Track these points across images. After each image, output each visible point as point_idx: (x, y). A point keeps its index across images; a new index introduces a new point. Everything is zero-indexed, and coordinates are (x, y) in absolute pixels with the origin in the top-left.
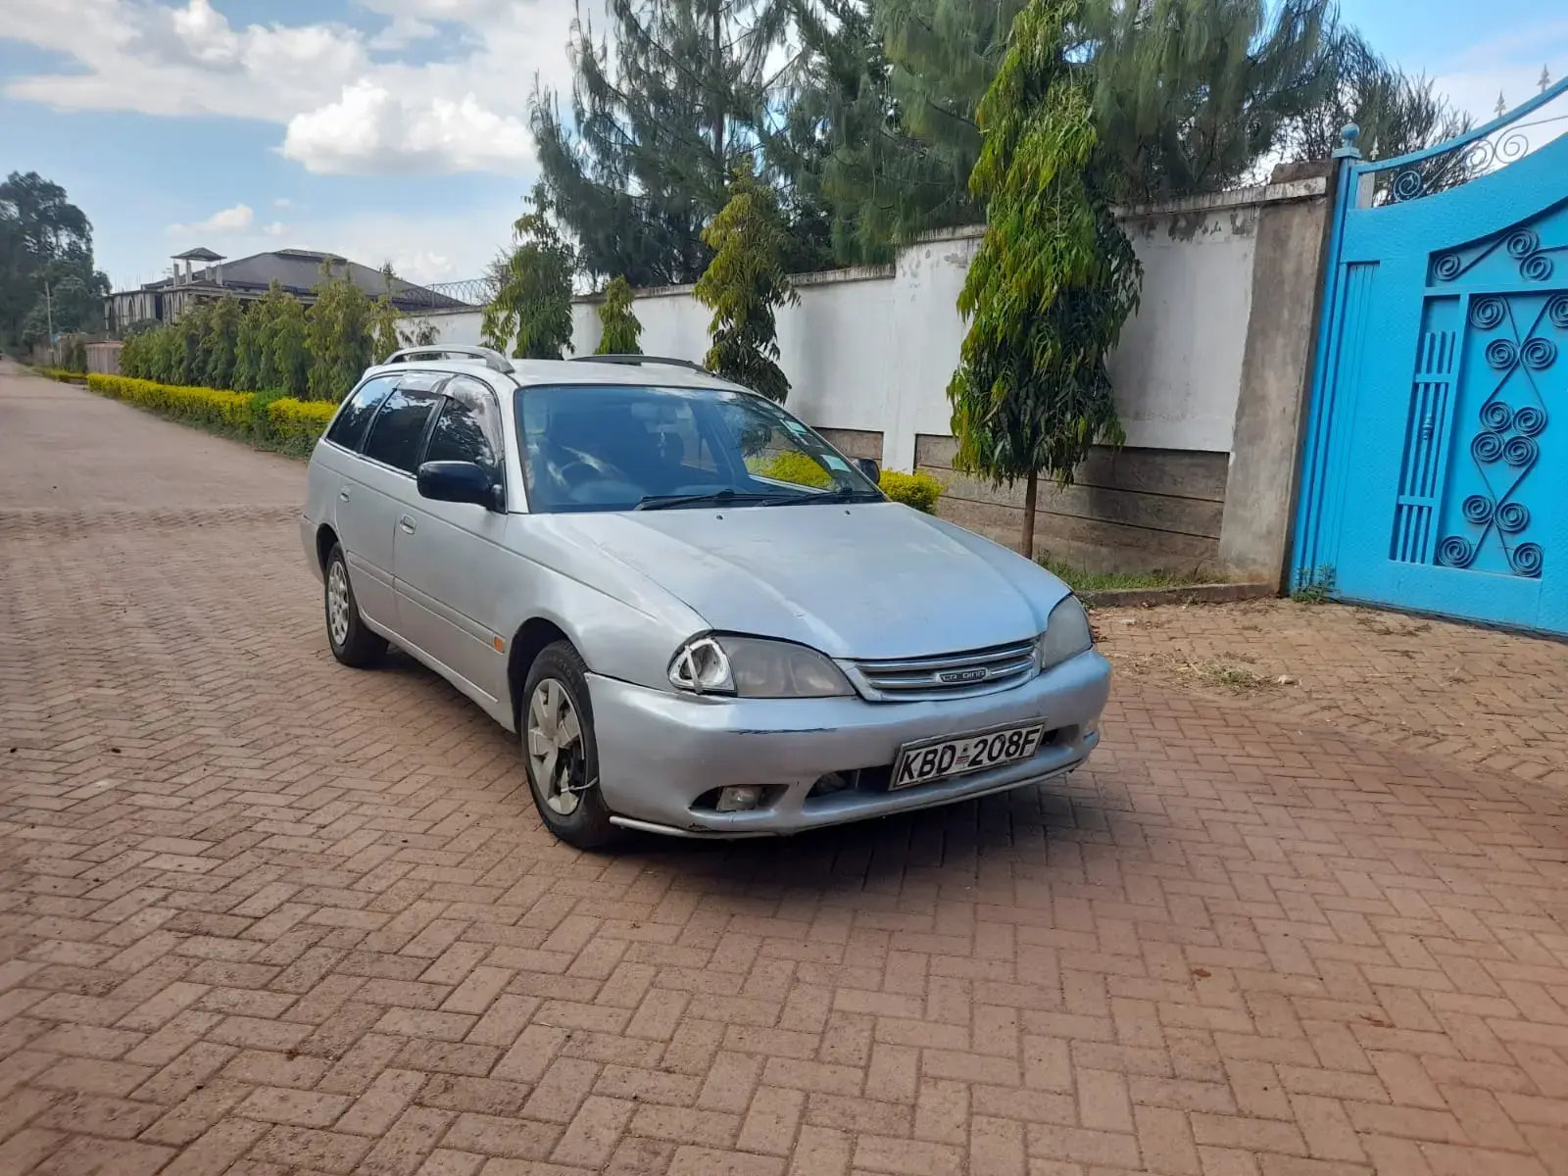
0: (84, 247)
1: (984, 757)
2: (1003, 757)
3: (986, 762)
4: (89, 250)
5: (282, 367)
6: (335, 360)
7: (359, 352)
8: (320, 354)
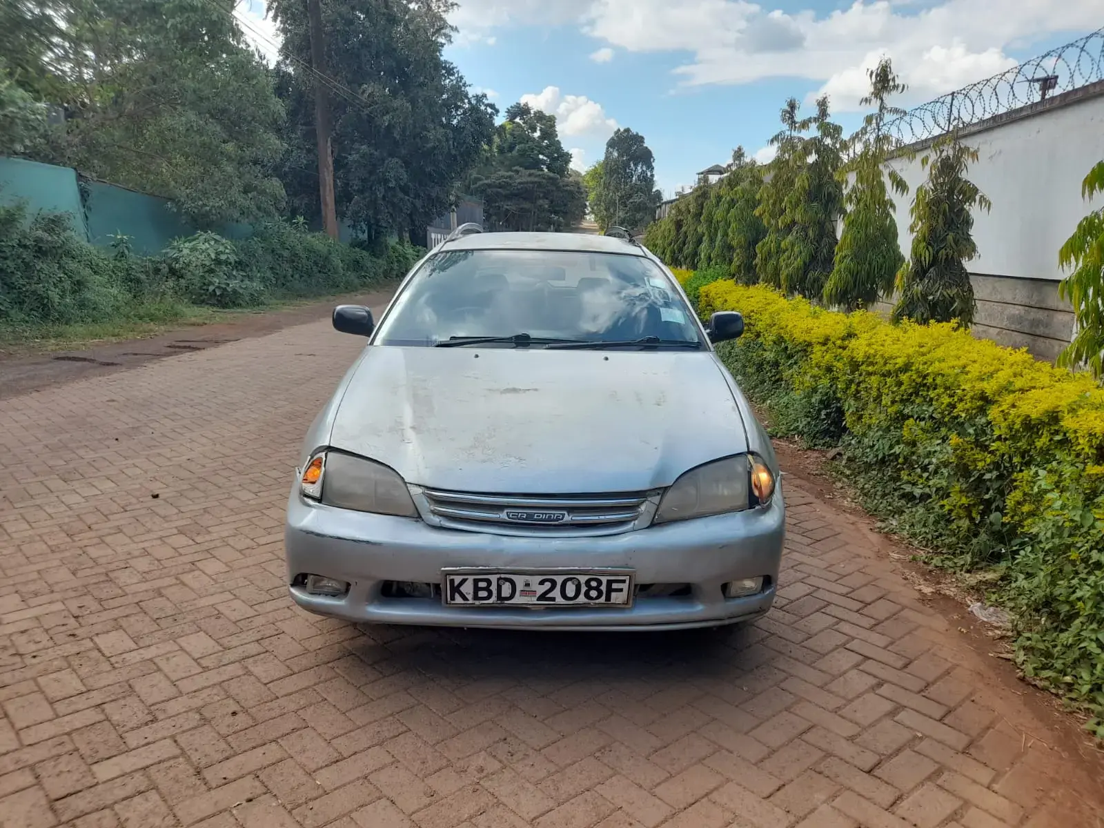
0: (649, 174)
1: (556, 593)
2: (582, 599)
3: (560, 600)
4: (652, 176)
5: (734, 243)
6: (789, 228)
7: (821, 216)
8: (773, 222)
